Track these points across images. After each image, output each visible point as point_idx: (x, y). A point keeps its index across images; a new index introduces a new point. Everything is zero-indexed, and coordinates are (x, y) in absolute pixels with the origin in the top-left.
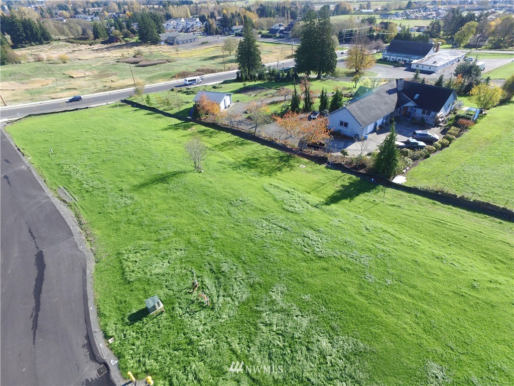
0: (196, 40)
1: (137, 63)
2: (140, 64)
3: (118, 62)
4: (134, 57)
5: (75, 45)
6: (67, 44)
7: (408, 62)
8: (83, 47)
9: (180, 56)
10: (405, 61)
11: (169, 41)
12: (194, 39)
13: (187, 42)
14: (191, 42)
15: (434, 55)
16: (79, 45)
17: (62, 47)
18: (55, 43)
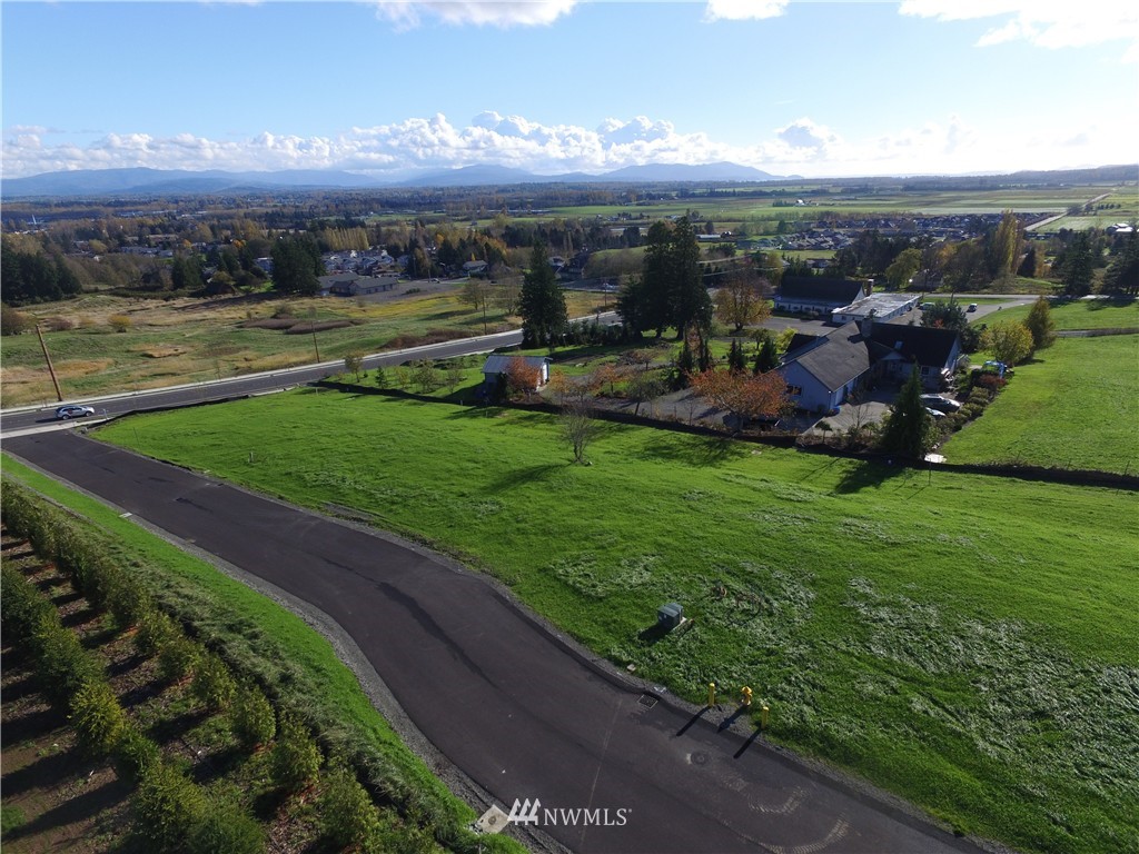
0: (394, 287)
1: (287, 327)
2: (293, 328)
3: (241, 327)
4: (274, 317)
5: (132, 299)
6: (116, 298)
7: (823, 313)
8: (151, 304)
9: (371, 314)
10: (819, 311)
11: (338, 290)
12: (391, 285)
13: (376, 291)
14: (385, 290)
15: (867, 301)
16: (141, 300)
17: (103, 304)
18: (88, 298)
